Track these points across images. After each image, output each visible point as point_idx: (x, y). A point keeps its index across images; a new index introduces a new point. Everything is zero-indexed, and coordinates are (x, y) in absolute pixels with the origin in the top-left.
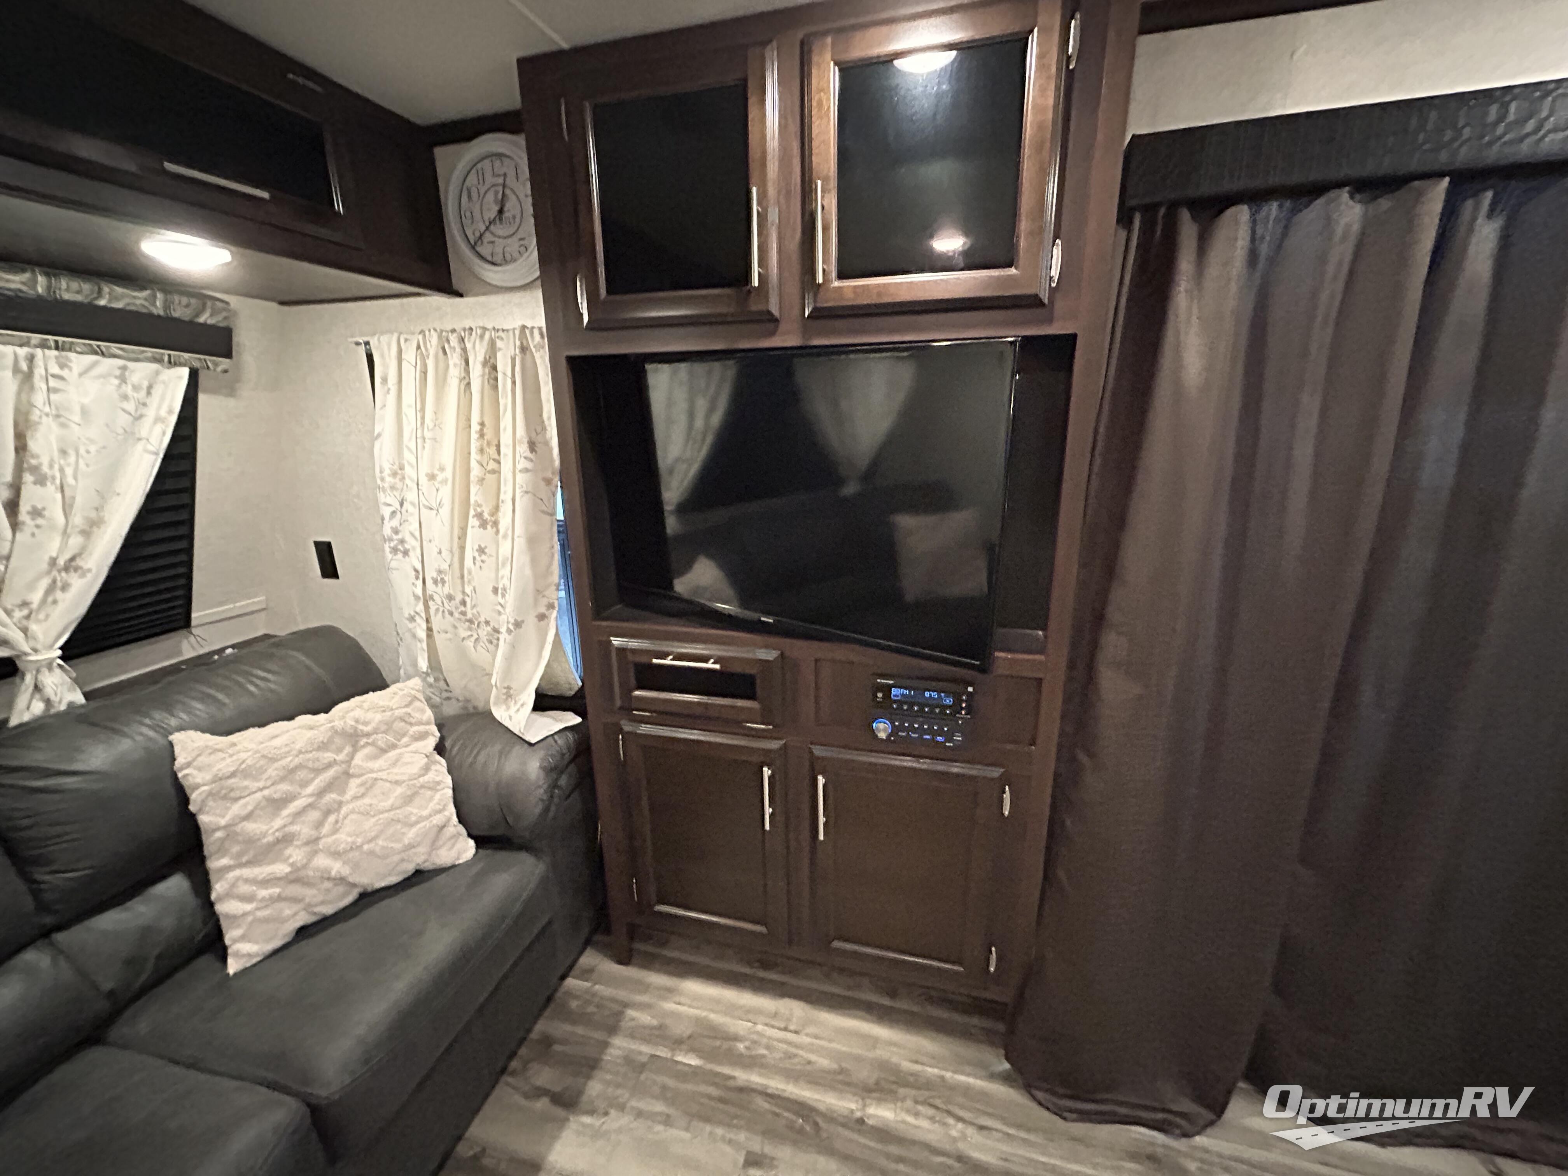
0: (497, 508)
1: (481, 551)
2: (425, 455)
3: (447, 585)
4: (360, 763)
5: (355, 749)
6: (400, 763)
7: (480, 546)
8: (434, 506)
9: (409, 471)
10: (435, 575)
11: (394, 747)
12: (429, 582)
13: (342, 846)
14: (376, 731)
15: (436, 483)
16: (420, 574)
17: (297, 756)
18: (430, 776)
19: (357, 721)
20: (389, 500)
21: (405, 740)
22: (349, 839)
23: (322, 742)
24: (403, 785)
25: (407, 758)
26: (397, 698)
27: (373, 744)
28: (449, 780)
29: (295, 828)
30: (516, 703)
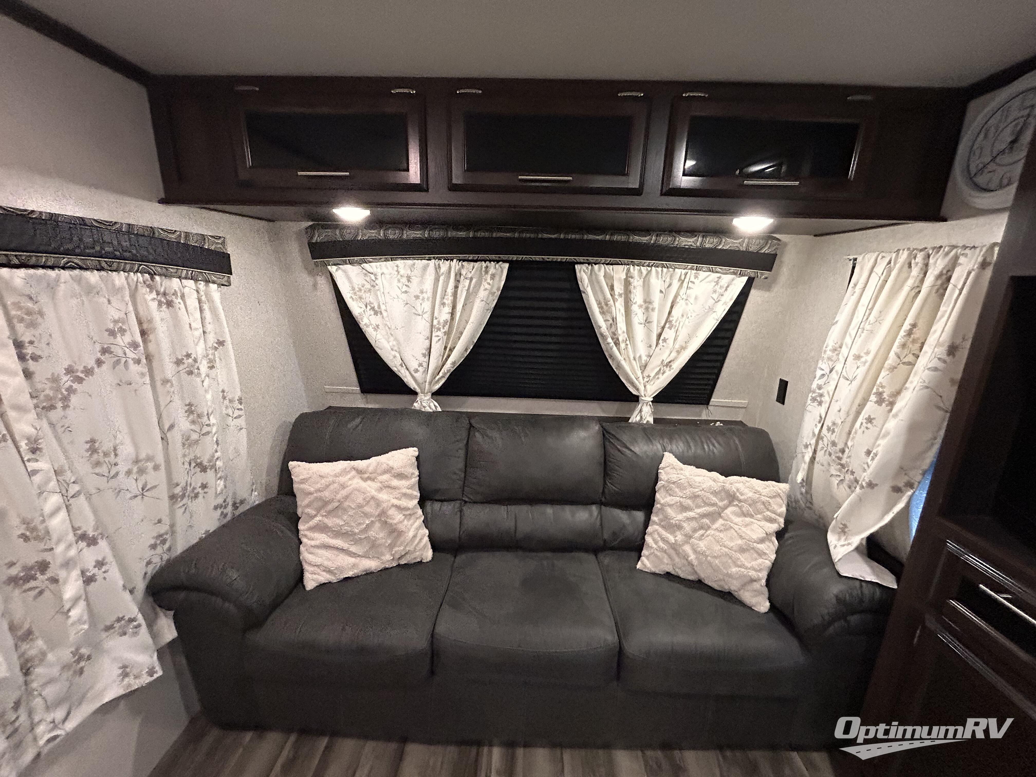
0: (899, 393)
1: (870, 420)
2: (859, 341)
3: (834, 434)
4: (729, 513)
5: (730, 504)
6: (749, 527)
7: (869, 416)
8: (851, 378)
9: (844, 351)
10: (830, 425)
11: (752, 516)
12: (825, 427)
13: (699, 549)
14: (745, 501)
15: (858, 362)
16: (822, 420)
17: (701, 491)
18: (761, 546)
19: (738, 490)
20: (823, 366)
21: (759, 516)
22: (704, 548)
23: (715, 491)
24: (744, 540)
25: (755, 527)
26: (768, 489)
27: (740, 508)
28: (773, 557)
29: (685, 525)
30: (846, 540)
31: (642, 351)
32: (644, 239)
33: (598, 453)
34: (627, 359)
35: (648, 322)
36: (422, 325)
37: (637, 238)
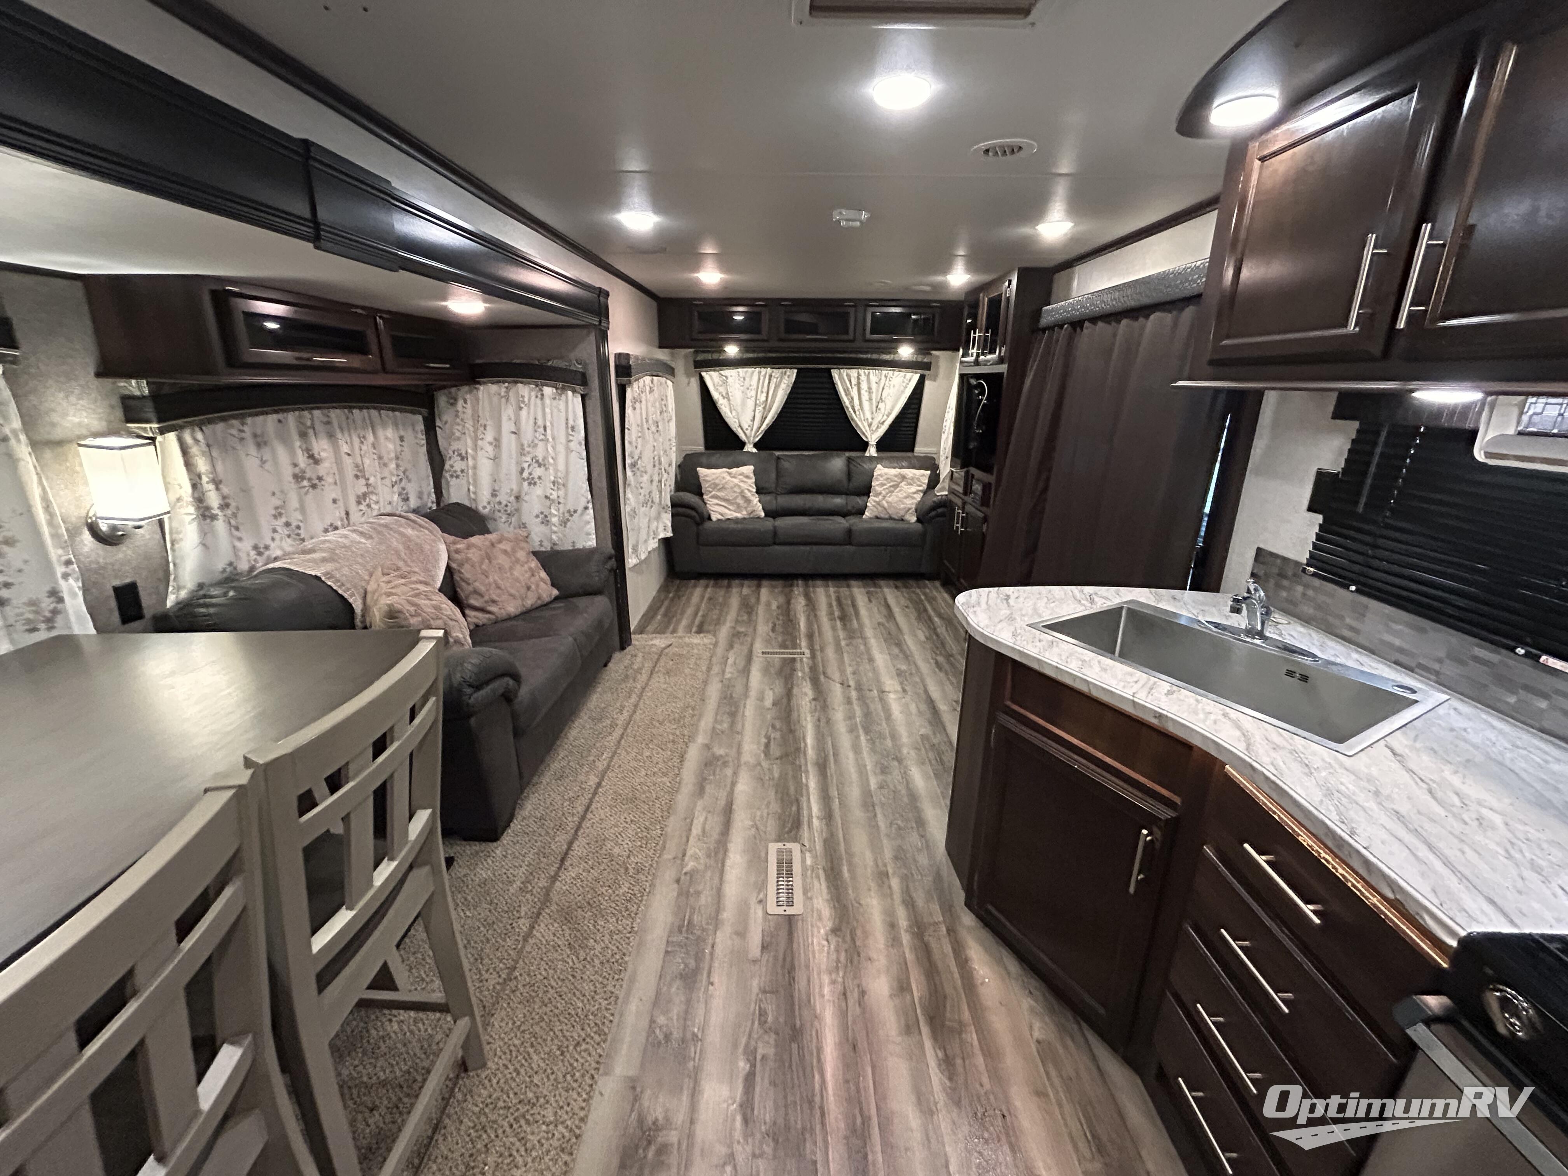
4: (903, 484)
5: (904, 480)
6: (911, 490)
11: (913, 484)
13: (889, 503)
14: (911, 478)
17: (892, 477)
18: (916, 496)
19: (907, 475)
21: (917, 483)
22: (891, 501)
23: (896, 476)
24: (908, 495)
25: (914, 489)
27: (909, 481)
28: (920, 500)
29: (884, 493)
31: (868, 415)
32: (865, 356)
33: (845, 468)
34: (860, 420)
35: (870, 399)
36: (751, 403)
37: (861, 356)
